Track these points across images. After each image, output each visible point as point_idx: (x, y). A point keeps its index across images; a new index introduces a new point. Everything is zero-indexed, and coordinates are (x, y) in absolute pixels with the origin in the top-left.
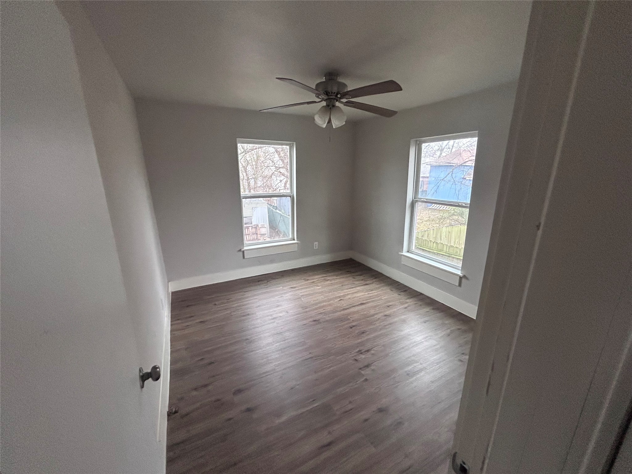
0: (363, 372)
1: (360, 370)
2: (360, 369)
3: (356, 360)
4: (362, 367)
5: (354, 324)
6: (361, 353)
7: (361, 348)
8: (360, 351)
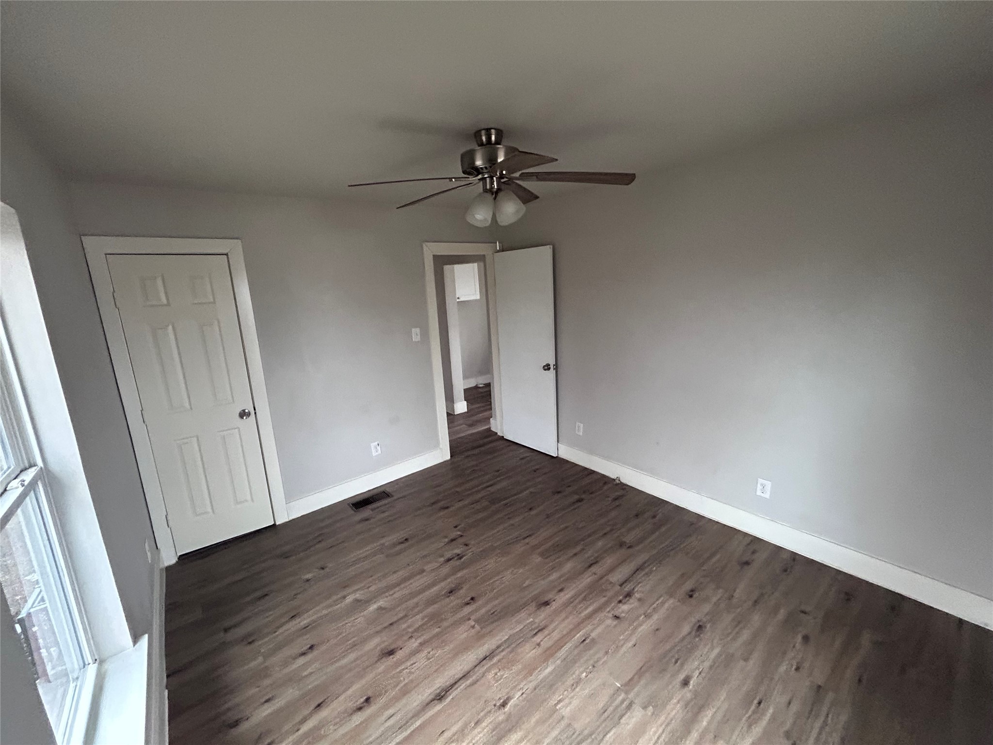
0: (459, 533)
1: (462, 534)
2: (461, 536)
3: (466, 545)
4: (459, 539)
5: (468, 609)
6: (458, 555)
7: (458, 563)
8: (460, 558)
